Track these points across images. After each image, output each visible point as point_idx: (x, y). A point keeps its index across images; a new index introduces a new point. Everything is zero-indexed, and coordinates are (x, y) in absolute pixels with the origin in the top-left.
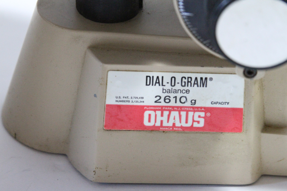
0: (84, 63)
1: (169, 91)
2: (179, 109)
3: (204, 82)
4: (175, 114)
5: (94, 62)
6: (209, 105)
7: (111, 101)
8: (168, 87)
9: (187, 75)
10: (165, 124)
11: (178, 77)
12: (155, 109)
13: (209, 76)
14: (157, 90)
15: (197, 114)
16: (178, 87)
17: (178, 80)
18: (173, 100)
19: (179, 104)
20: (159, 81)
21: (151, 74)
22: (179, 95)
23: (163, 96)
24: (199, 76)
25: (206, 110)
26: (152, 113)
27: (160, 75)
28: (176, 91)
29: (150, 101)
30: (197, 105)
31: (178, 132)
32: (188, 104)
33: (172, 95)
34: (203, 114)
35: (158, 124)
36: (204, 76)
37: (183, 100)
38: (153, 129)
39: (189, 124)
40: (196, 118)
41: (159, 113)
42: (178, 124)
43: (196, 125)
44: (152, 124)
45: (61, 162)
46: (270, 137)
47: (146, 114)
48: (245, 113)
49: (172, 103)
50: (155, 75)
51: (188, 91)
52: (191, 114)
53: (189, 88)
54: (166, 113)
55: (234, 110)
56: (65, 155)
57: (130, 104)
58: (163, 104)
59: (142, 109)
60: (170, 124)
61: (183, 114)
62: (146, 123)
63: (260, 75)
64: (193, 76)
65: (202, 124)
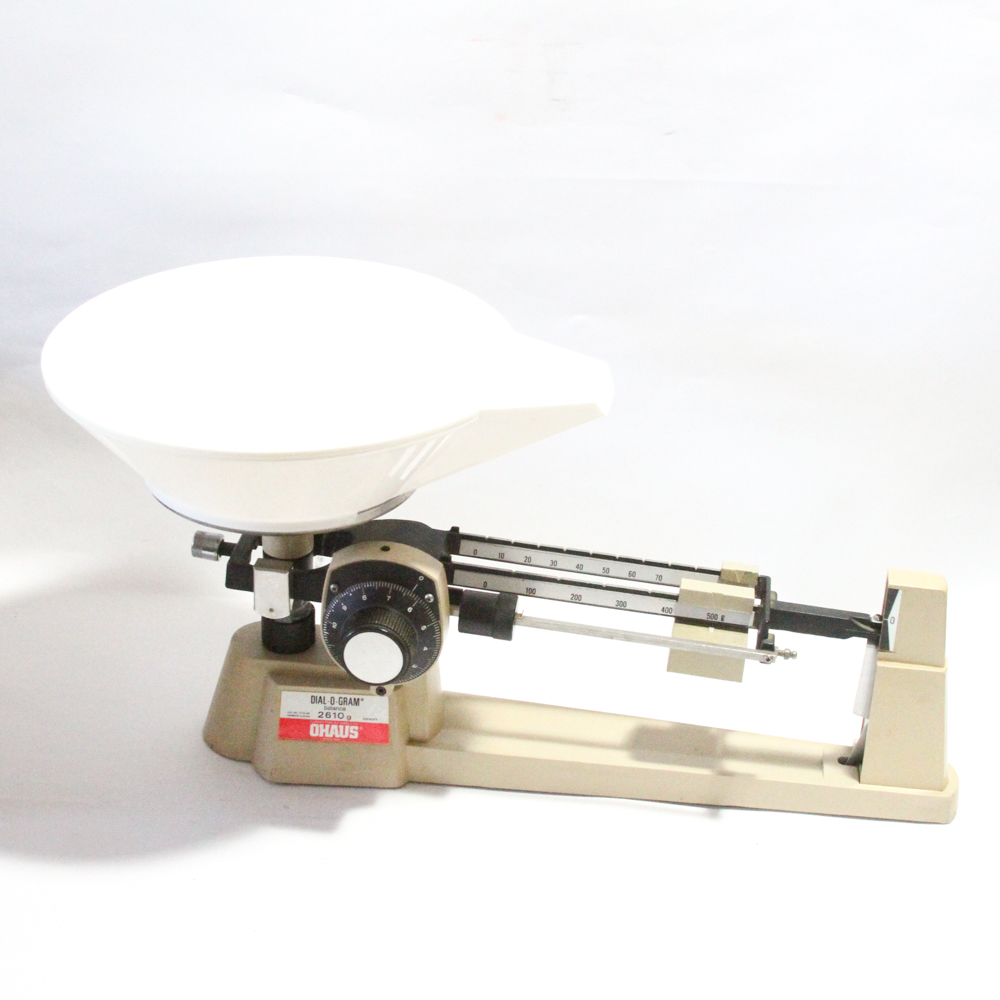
0: (266, 686)
1: (329, 708)
2: (339, 723)
3: (357, 702)
4: (334, 727)
5: (272, 684)
6: (361, 720)
7: (284, 715)
8: (329, 705)
9: (343, 696)
10: (327, 735)
11: (337, 697)
12: (319, 722)
13: (360, 697)
14: (320, 707)
15: (352, 727)
16: (336, 705)
17: (337, 700)
18: (333, 716)
19: (337, 719)
20: (321, 700)
21: (315, 694)
22: (337, 712)
23: (325, 712)
24: (353, 697)
25: (359, 724)
26: (316, 726)
27: (322, 695)
28: (335, 709)
29: (314, 716)
30: (352, 720)
31: (337, 742)
32: (345, 719)
33: (332, 712)
34: (357, 728)
35: (321, 735)
36: (357, 697)
37: (341, 716)
38: (318, 739)
39: (346, 736)
40: (352, 731)
41: (322, 726)
42: (337, 736)
43: (351, 737)
44: (316, 735)
45: (247, 768)
46: (413, 750)
47: (312, 726)
48: (391, 728)
49: (332, 718)
50: (318, 695)
51: (344, 709)
52: (347, 727)
53: (345, 706)
54: (327, 726)
55: (381, 725)
56: (249, 762)
57: (299, 718)
58: (325, 718)
59: (307, 723)
60: (331, 736)
61: (341, 727)
62: (312, 734)
64: (348, 697)
65: (356, 736)
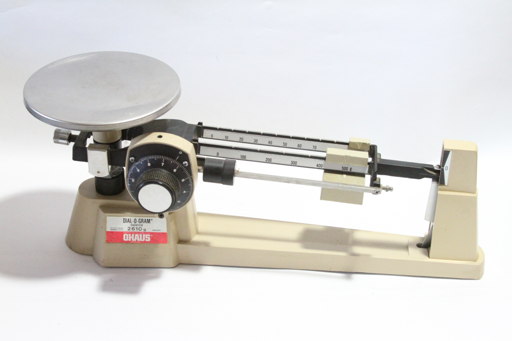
0: (98, 214)
1: (134, 225)
2: (139, 233)
3: (149, 221)
4: (137, 235)
5: (101, 213)
6: (152, 231)
7: (108, 229)
8: (133, 223)
9: (141, 218)
10: (133, 240)
11: (137, 219)
12: (128, 233)
13: (151, 218)
14: (128, 225)
15: (147, 235)
16: (138, 223)
17: (138, 220)
18: (136, 229)
19: (138, 231)
20: (129, 221)
21: (125, 218)
22: (138, 227)
23: (131, 227)
24: (146, 218)
25: (151, 233)
26: (127, 235)
27: (129, 218)
28: (137, 225)
29: (125, 229)
30: (147, 231)
31: (139, 243)
32: (142, 231)
33: (135, 227)
34: (149, 235)
35: (130, 240)
36: (149, 218)
37: (140, 229)
38: (128, 242)
39: (144, 240)
40: (147, 237)
41: (130, 235)
42: (139, 240)
43: (146, 240)
44: (127, 240)
45: (90, 258)
46: (181, 246)
47: (124, 235)
48: (168, 235)
49: (135, 231)
50: (127, 218)
51: (142, 225)
52: (144, 235)
53: (142, 224)
54: (133, 235)
55: (163, 233)
56: (92, 255)
57: (117, 231)
58: (131, 231)
59: (122, 233)
60: (135, 240)
61: (141, 235)
62: (125, 239)
63: (166, 214)
64: (144, 218)
65: (149, 240)
